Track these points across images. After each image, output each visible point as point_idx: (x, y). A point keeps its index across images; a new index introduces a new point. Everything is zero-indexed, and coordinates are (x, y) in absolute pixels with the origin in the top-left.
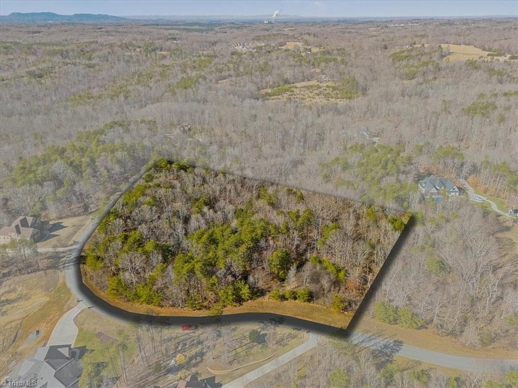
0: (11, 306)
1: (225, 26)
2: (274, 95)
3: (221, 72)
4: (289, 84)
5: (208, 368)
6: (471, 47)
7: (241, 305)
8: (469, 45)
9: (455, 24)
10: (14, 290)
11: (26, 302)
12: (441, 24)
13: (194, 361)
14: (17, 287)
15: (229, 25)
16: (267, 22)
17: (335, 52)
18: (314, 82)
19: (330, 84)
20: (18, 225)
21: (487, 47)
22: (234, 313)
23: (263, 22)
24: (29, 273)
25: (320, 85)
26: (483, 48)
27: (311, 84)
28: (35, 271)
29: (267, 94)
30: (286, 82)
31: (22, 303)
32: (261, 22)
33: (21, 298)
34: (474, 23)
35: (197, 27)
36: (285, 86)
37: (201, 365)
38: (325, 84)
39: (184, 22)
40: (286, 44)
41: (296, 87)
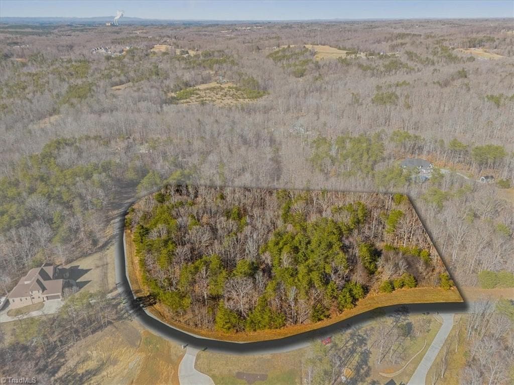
0: (99, 376)
1: (63, 29)
2: (181, 99)
3: (111, 78)
4: (190, 87)
5: (380, 373)
6: (327, 47)
7: (356, 305)
8: (324, 45)
9: (293, 27)
10: (87, 358)
11: (115, 367)
12: (282, 27)
13: (362, 371)
14: (89, 352)
15: (67, 28)
16: (109, 24)
17: (216, 54)
18: (213, 84)
19: (230, 85)
20: (38, 279)
21: (341, 46)
22: (356, 314)
23: (105, 24)
24: (93, 332)
25: (222, 86)
26: (338, 47)
27: (213, 86)
28: (100, 327)
29: (173, 98)
30: (187, 85)
31: (110, 370)
32: (102, 24)
33: (103, 364)
34: (308, 26)
35: (30, 30)
36: (188, 90)
37: (372, 373)
38: (227, 86)
39: (7, 24)
40: (153, 47)
41: (199, 90)
